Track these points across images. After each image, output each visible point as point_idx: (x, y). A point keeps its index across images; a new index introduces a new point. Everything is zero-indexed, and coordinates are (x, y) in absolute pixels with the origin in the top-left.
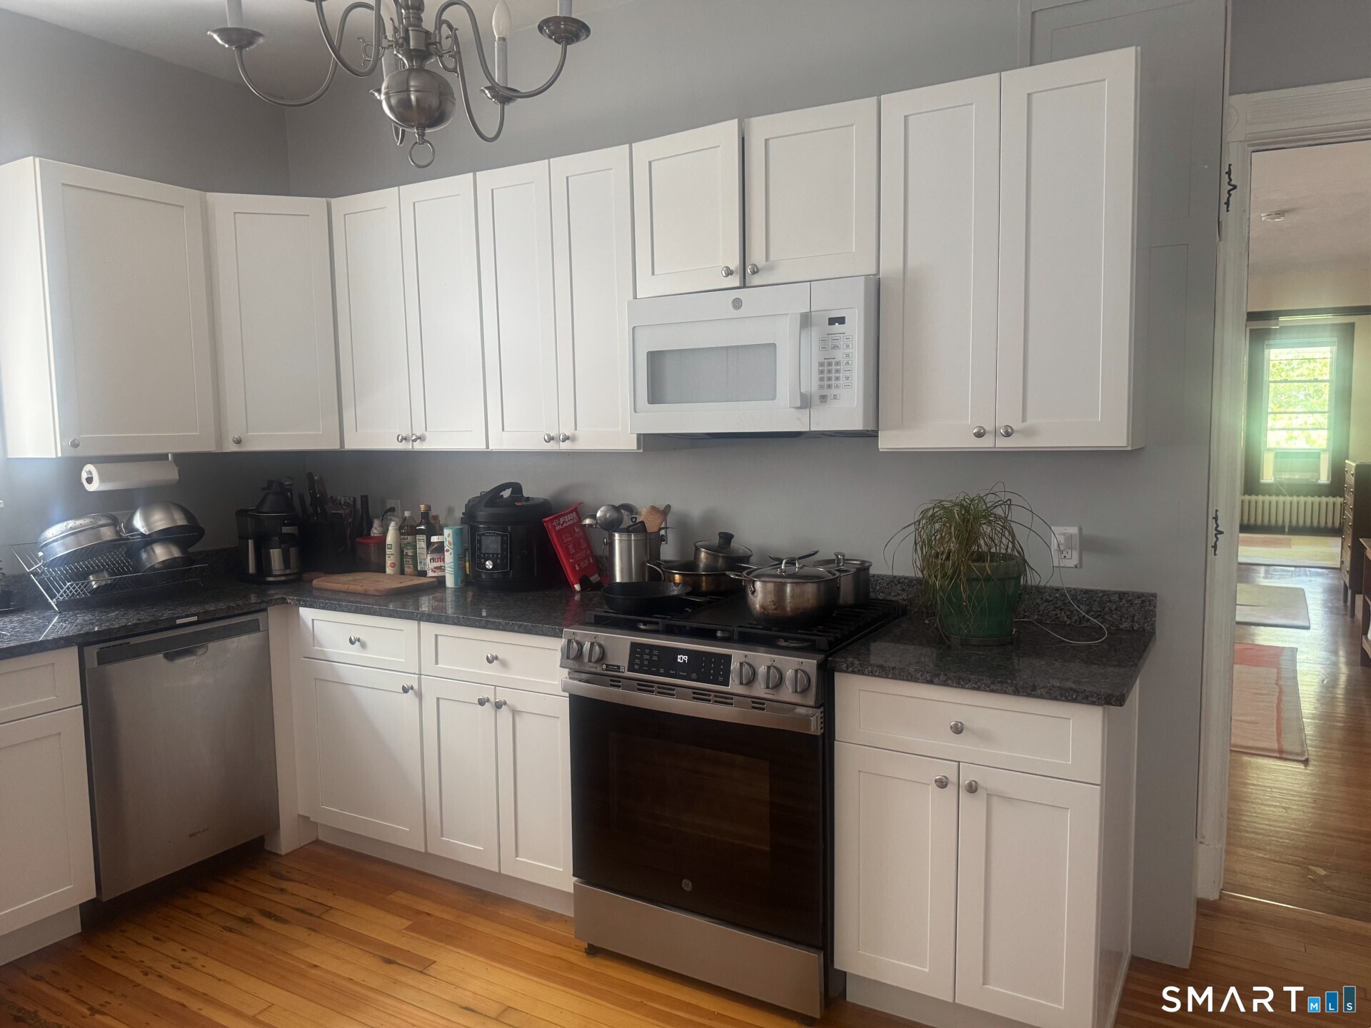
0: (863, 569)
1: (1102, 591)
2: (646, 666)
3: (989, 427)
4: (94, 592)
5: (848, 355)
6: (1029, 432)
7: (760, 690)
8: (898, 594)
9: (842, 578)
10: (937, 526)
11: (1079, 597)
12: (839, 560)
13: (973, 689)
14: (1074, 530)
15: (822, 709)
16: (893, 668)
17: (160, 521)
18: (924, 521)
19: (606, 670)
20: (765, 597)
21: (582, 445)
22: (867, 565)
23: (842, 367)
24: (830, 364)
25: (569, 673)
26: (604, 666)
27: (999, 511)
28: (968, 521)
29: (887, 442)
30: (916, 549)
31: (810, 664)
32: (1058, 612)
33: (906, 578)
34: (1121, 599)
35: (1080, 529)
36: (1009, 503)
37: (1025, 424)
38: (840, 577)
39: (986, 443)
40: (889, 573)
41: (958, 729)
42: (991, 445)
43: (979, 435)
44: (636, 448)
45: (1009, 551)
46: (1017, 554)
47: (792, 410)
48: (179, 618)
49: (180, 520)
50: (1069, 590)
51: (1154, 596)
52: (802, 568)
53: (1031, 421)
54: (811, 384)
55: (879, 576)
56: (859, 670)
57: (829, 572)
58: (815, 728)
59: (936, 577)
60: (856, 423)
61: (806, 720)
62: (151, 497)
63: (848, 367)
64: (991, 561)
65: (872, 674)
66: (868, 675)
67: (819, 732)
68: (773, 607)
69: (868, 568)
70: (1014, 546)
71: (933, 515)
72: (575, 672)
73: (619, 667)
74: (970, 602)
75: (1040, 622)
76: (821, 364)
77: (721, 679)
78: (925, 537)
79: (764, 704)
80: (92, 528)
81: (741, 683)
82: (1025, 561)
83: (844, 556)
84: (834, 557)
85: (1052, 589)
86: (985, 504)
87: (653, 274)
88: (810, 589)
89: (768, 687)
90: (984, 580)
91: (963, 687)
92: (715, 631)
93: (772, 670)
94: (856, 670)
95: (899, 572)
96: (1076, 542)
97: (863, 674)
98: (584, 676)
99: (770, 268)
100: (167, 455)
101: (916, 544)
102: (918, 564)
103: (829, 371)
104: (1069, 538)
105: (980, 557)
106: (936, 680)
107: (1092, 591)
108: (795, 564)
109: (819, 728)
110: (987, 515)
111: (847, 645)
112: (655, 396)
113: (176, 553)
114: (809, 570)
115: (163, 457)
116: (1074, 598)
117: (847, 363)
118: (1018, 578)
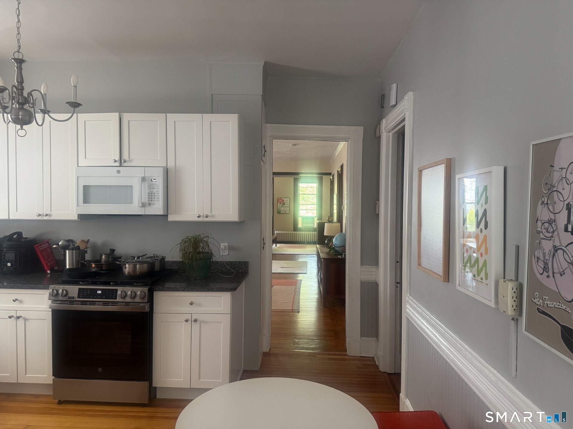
0: (163, 259)
1: (234, 262)
2: (85, 296)
3: (201, 215)
5: (158, 191)
6: (213, 216)
7: (128, 300)
8: (174, 267)
9: (156, 262)
10: (187, 244)
11: (228, 264)
12: (155, 257)
13: (196, 291)
14: (227, 244)
15: (149, 303)
16: (173, 288)
18: (183, 243)
19: (68, 299)
20: (129, 269)
21: (53, 218)
22: (164, 257)
23: (156, 195)
24: (152, 193)
25: (52, 302)
26: (68, 298)
27: (205, 239)
28: (196, 242)
29: (171, 218)
30: (180, 252)
31: (146, 289)
32: (222, 268)
33: (177, 261)
34: (239, 263)
35: (228, 244)
36: (208, 237)
37: (211, 214)
38: (155, 261)
39: (201, 219)
40: (172, 260)
41: (191, 304)
42: (202, 220)
43: (199, 217)
44: (77, 219)
45: (208, 251)
46: (210, 251)
47: (139, 207)
50: (225, 262)
51: (248, 262)
52: (142, 259)
53: (213, 213)
54: (145, 199)
55: (168, 261)
56: (162, 290)
57: (152, 260)
58: (147, 309)
59: (186, 260)
60: (160, 212)
61: (144, 307)
63: (157, 195)
64: (202, 254)
65: (166, 290)
66: (165, 291)
67: (148, 311)
68: (132, 272)
69: (165, 259)
70: (209, 249)
71: (186, 241)
72: (54, 301)
73: (74, 297)
74: (196, 266)
75: (217, 272)
76: (149, 193)
77: (114, 297)
78: (183, 247)
79: (129, 304)
81: (122, 298)
82: (212, 254)
83: (156, 255)
84: (153, 256)
85: (221, 262)
86: (201, 237)
87: (85, 158)
88: (146, 266)
89: (131, 298)
90: (200, 260)
91: (193, 291)
92: (110, 282)
93: (133, 292)
94: (161, 290)
95: (175, 260)
96: (227, 247)
97: (163, 291)
98: (58, 302)
99: (130, 161)
101: (180, 250)
102: (181, 256)
103: (151, 196)
104: (225, 246)
105: (199, 253)
106: (185, 290)
107: (231, 262)
108: (140, 258)
109: (148, 309)
110: (201, 241)
111: (158, 283)
112: (86, 201)
114: (145, 260)
116: (227, 264)
117: (158, 194)
118: (210, 259)
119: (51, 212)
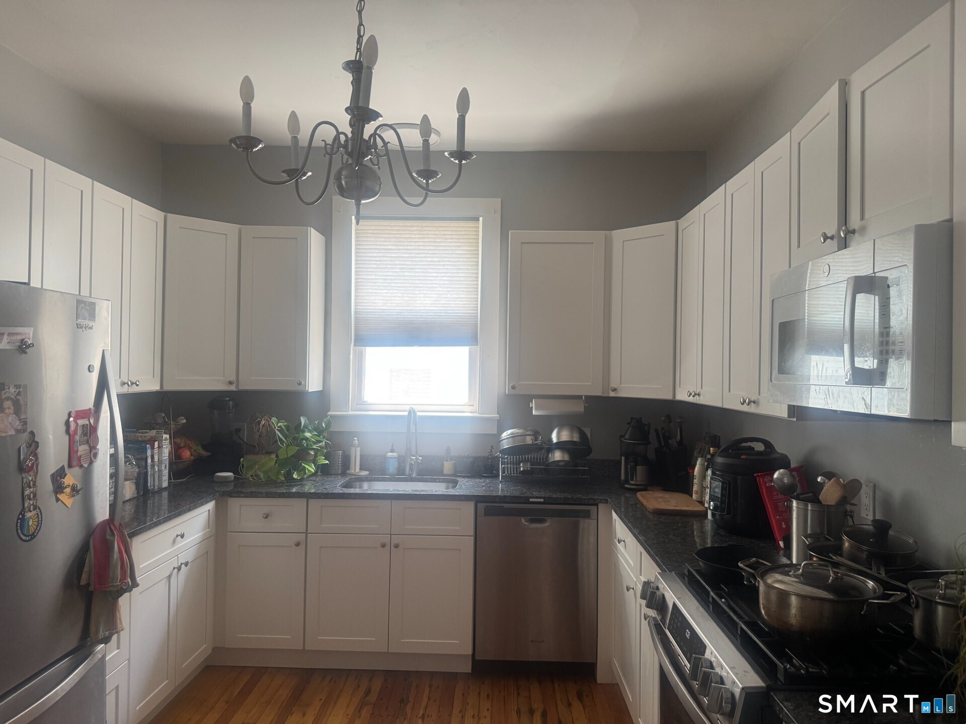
2: (674, 629)
4: (521, 472)
17: (565, 436)
19: (661, 621)
21: (761, 410)
24: (888, 334)
26: (661, 617)
44: (786, 416)
48: (532, 498)
49: (576, 438)
62: (564, 421)
63: (901, 338)
76: (881, 334)
80: (523, 435)
87: (799, 247)
99: (864, 227)
100: (582, 396)
103: (886, 343)
113: (567, 458)
115: (580, 397)
119: (759, 395)
